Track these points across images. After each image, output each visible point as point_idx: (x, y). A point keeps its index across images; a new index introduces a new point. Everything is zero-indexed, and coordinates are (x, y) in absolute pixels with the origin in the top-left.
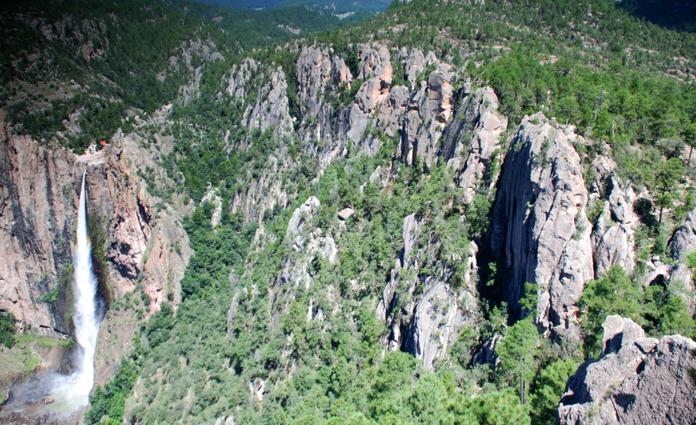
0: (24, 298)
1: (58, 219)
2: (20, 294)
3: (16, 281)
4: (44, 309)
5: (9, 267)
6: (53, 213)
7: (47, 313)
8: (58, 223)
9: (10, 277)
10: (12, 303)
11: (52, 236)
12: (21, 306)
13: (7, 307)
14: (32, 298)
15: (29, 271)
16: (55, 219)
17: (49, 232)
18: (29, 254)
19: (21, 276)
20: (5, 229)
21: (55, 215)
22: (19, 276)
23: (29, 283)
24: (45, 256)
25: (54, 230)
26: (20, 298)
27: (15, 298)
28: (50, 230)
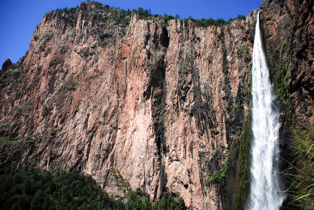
0: (194, 182)
1: (232, 86)
2: (192, 177)
3: (190, 162)
4: (212, 192)
5: (185, 147)
6: (227, 81)
7: (214, 198)
8: (232, 90)
9: (185, 157)
10: (183, 188)
11: (225, 104)
12: (191, 191)
13: (178, 191)
14: (201, 181)
15: (202, 150)
16: (229, 86)
17: (222, 101)
18: (204, 132)
19: (194, 157)
20: (186, 110)
21: (229, 82)
22: (192, 157)
23: (201, 164)
24: (218, 129)
25: (227, 98)
26: (191, 182)
27: (186, 180)
28: (224, 99)
